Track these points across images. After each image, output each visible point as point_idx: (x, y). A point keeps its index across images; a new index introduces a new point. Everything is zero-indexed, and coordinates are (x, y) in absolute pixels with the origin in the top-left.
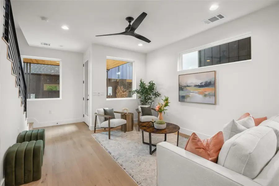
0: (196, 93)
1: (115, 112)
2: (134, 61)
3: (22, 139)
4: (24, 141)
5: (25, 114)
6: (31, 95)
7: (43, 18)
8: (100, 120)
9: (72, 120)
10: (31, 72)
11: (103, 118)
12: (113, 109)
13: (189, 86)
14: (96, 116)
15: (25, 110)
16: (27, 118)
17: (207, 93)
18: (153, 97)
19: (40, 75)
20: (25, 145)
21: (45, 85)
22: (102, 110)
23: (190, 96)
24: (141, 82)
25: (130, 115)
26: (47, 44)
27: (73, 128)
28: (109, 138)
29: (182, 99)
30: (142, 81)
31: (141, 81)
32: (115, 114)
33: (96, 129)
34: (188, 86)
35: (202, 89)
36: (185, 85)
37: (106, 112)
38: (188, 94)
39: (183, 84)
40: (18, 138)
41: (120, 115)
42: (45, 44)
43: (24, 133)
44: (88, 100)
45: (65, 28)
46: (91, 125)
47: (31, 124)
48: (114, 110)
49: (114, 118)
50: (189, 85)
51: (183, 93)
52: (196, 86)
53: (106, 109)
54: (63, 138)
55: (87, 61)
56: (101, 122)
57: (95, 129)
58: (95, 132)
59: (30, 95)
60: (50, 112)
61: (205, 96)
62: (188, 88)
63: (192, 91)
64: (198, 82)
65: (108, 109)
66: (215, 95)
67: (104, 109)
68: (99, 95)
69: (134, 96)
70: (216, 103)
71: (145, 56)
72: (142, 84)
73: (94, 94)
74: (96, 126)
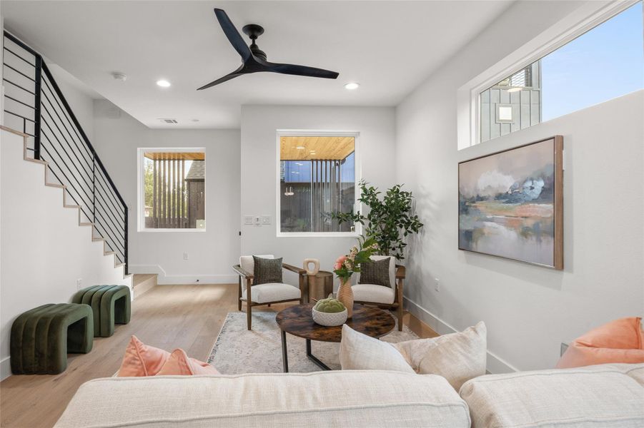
0: (499, 222)
1: (288, 267)
2: (359, 133)
7: (117, 75)
12: (282, 259)
13: (482, 199)
17: (530, 223)
18: (401, 231)
22: (250, 259)
23: (486, 231)
25: (319, 278)
26: (170, 121)
28: (249, 328)
29: (467, 240)
30: (368, 187)
32: (284, 270)
34: (480, 199)
36: (472, 194)
37: (258, 264)
38: (478, 225)
39: (470, 192)
41: (297, 275)
45: (164, 83)
48: (284, 262)
49: (279, 281)
50: (482, 195)
51: (469, 223)
52: (499, 197)
53: (260, 256)
57: (240, 301)
58: (240, 309)
60: (185, 256)
61: (525, 233)
62: (478, 204)
63: (489, 217)
64: (506, 183)
65: (271, 257)
66: (556, 230)
67: (255, 258)
68: (258, 225)
69: (359, 229)
70: (559, 263)
71: (393, 115)
72: (369, 195)
73: (247, 221)
74: (240, 296)
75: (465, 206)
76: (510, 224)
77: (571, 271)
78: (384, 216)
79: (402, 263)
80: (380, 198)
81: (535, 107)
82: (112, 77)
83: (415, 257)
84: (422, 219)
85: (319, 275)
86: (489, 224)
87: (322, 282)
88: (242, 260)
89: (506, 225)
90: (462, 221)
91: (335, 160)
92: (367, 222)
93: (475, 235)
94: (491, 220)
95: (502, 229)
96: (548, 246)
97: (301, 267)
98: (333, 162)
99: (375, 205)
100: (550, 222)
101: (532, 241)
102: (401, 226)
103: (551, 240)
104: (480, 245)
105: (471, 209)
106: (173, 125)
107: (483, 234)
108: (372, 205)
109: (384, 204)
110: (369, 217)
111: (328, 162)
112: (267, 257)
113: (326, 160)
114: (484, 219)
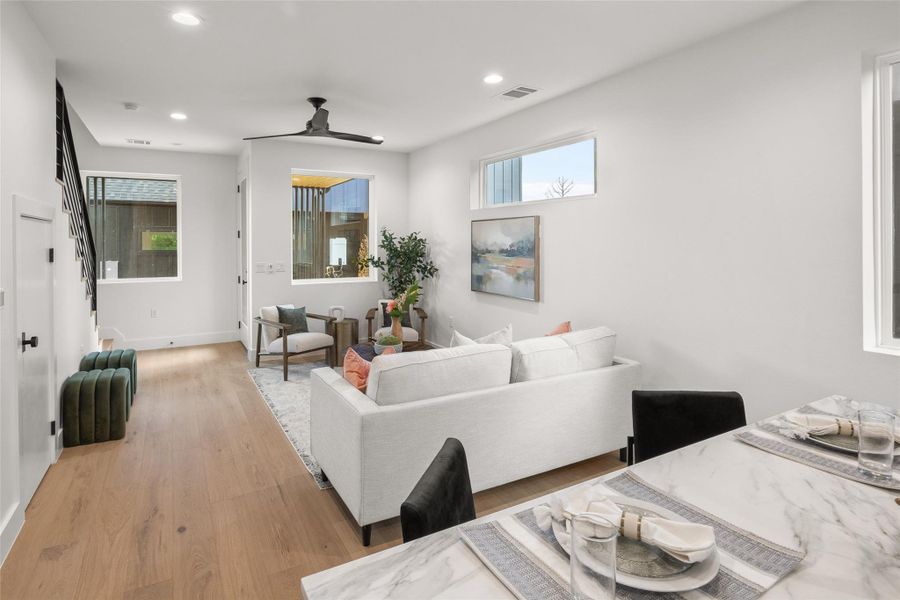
1: (309, 316)
2: (374, 176)
3: (89, 365)
4: (94, 368)
5: (94, 317)
6: (108, 263)
7: (129, 106)
8: (269, 336)
9: (210, 335)
10: (107, 198)
11: (275, 330)
12: (304, 308)
13: (489, 252)
14: (260, 326)
15: (94, 307)
16: (99, 326)
17: (521, 271)
18: (418, 276)
19: (129, 204)
20: (96, 375)
21: (145, 235)
22: (273, 311)
23: (493, 276)
24: (386, 237)
25: (346, 324)
26: (142, 142)
27: (205, 355)
28: (286, 379)
29: (478, 283)
30: (388, 235)
31: (384, 234)
32: (308, 320)
33: (262, 359)
35: (513, 261)
36: (483, 247)
37: (283, 315)
39: (481, 246)
40: (81, 364)
41: (322, 323)
42: (136, 141)
43: (93, 357)
44: (244, 283)
45: (179, 116)
46: (251, 347)
47: (107, 342)
48: (307, 311)
49: (305, 330)
50: (490, 249)
51: (480, 270)
52: (502, 251)
53: (284, 307)
54: (180, 375)
55: (244, 183)
56: (271, 340)
57: (258, 357)
58: (258, 365)
59: (104, 263)
60: (153, 314)
61: (518, 278)
62: (487, 255)
63: (495, 265)
64: (506, 242)
65: (291, 307)
66: (536, 277)
67: (279, 309)
68: (271, 272)
69: (374, 273)
70: (537, 298)
71: (406, 161)
72: (387, 242)
73: (258, 269)
74: (259, 350)
75: (477, 256)
76: (509, 271)
77: (543, 301)
78: (399, 261)
79: (417, 305)
80: (396, 243)
81: (516, 185)
82: (123, 107)
83: (430, 300)
84: (437, 264)
85: (346, 321)
86: (494, 271)
87: (349, 327)
88: (263, 312)
89: (507, 272)
90: (474, 268)
91: (318, 188)
92: (386, 268)
93: (484, 279)
94: (496, 268)
95: (504, 274)
96: (531, 286)
97: (327, 314)
98: (316, 191)
99: (392, 251)
100: (532, 270)
101: (522, 283)
102: (418, 271)
103: (533, 282)
104: (488, 287)
105: (481, 259)
106: (145, 146)
107: (490, 279)
108: (390, 250)
109: (399, 249)
110: (389, 262)
111: (310, 190)
112: (289, 307)
113: (307, 188)
114: (489, 268)
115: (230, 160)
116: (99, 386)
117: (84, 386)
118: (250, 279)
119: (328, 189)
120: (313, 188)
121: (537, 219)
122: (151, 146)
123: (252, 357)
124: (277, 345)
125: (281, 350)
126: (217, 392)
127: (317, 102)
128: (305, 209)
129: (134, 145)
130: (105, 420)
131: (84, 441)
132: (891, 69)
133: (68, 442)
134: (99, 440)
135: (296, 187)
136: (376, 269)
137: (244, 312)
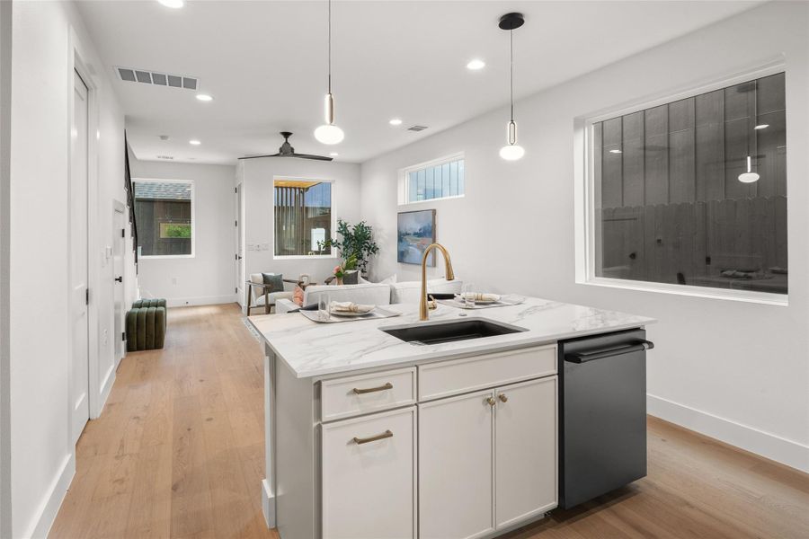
0: (414, 247)
1: (285, 281)
2: (335, 181)
7: (163, 137)
8: (256, 294)
9: (214, 297)
11: (261, 290)
12: (281, 275)
14: (250, 287)
17: (425, 247)
18: (365, 253)
19: (151, 201)
21: (162, 225)
22: (259, 277)
23: (409, 252)
24: (341, 225)
26: (168, 158)
29: (402, 257)
30: (343, 223)
31: (340, 223)
32: (284, 283)
33: (251, 310)
34: (407, 234)
35: (421, 240)
36: (404, 231)
37: (266, 279)
38: (406, 248)
41: (294, 285)
42: (164, 157)
44: (240, 258)
45: (195, 142)
46: (244, 304)
48: (284, 278)
49: (282, 290)
51: (402, 247)
53: (267, 274)
55: (240, 185)
56: (257, 296)
57: (249, 309)
58: (248, 315)
60: (174, 281)
62: (407, 237)
64: (417, 227)
65: (273, 274)
67: (263, 275)
68: (259, 250)
69: (336, 253)
70: (434, 265)
71: (358, 170)
72: (343, 228)
73: (249, 248)
74: (249, 305)
75: (401, 237)
76: (419, 247)
77: (437, 266)
78: (353, 243)
80: (350, 230)
82: (159, 138)
83: (374, 271)
84: (378, 245)
86: (410, 248)
88: (252, 277)
89: (417, 248)
90: (399, 246)
91: (299, 188)
92: (342, 247)
93: (405, 254)
95: (416, 250)
97: (297, 279)
98: (298, 190)
99: (347, 235)
102: (365, 250)
104: (407, 259)
105: (403, 240)
106: (169, 160)
108: (346, 235)
109: (353, 234)
110: (344, 244)
111: (293, 190)
112: (271, 274)
113: (291, 188)
114: (409, 245)
115: (231, 169)
116: (148, 315)
117: (139, 315)
118: (243, 255)
119: (308, 188)
120: (295, 188)
121: (434, 212)
122: (175, 160)
123: (244, 311)
124: (262, 300)
125: (264, 303)
126: (220, 328)
127: (287, 135)
128: (289, 205)
129: (161, 159)
130: (152, 336)
131: (139, 349)
132: (593, 126)
133: (129, 349)
134: (148, 348)
135: (277, 187)
136: (336, 248)
137: (240, 280)
